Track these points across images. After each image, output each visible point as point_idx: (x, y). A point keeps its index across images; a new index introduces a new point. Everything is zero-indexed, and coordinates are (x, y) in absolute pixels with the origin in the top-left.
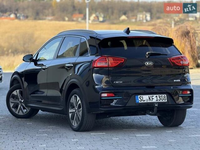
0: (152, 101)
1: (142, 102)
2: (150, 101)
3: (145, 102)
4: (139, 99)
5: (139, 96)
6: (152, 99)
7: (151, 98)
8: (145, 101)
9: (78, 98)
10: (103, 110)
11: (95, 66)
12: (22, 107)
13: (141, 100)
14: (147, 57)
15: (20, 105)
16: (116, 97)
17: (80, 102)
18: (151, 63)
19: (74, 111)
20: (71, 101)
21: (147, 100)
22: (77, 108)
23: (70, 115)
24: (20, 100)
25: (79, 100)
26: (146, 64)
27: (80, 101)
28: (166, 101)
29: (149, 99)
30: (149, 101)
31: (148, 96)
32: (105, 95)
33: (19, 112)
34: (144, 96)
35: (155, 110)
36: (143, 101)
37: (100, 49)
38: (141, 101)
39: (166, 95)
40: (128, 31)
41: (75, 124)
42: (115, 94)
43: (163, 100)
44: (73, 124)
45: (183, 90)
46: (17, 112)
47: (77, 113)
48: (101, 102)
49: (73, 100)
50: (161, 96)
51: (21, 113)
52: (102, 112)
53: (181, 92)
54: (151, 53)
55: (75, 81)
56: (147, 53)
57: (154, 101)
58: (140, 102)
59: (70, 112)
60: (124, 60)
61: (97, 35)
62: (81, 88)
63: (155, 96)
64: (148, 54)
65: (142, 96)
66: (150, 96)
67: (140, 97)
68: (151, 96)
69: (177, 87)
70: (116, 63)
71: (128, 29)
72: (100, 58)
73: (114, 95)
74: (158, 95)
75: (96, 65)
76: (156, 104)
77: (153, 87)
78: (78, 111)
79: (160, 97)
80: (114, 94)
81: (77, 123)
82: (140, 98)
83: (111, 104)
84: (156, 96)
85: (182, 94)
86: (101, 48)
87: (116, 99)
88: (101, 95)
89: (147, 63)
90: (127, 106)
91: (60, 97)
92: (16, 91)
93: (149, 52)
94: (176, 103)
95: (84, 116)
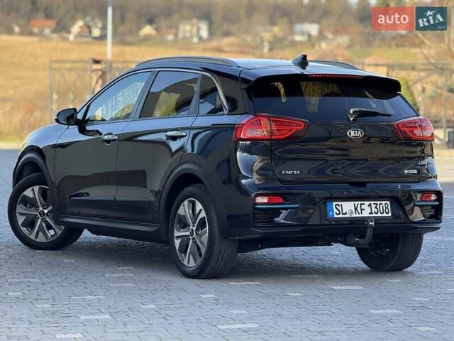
0: (361, 215)
1: (341, 216)
2: (357, 215)
3: (347, 216)
4: (335, 210)
5: (334, 203)
6: (362, 210)
7: (359, 209)
8: (346, 214)
9: (199, 206)
10: (258, 233)
11: (242, 136)
12: (44, 225)
13: (338, 212)
14: (352, 119)
15: (40, 221)
16: (287, 204)
17: (203, 214)
18: (360, 134)
19: (188, 233)
20: (181, 211)
21: (352, 212)
22: (194, 228)
23: (177, 243)
24: (41, 209)
25: (201, 210)
26: (350, 134)
27: (203, 212)
28: (390, 215)
29: (356, 209)
30: (354, 215)
31: (354, 203)
32: (265, 200)
33: (37, 236)
34: (344, 204)
35: (368, 233)
36: (343, 214)
37: (251, 99)
38: (339, 214)
39: (388, 203)
40: (303, 62)
41: (190, 263)
42: (286, 197)
43: (382, 213)
44: (185, 263)
45: (423, 192)
46: (32, 237)
47: (194, 238)
48: (254, 214)
49: (184, 209)
50: (380, 204)
51: (41, 239)
52: (254, 236)
53: (419, 196)
54: (360, 111)
55: (192, 169)
56: (351, 111)
57: (366, 214)
58: (336, 216)
59: (178, 237)
60: (303, 125)
61: (241, 69)
62: (206, 183)
63: (367, 203)
64: (354, 112)
65: (340, 203)
66: (356, 203)
67: (336, 205)
68: (360, 203)
69: (410, 186)
70: (287, 131)
71: (305, 57)
72: (253, 121)
73: (282, 201)
74: (372, 203)
75: (244, 135)
76: (372, 221)
77: (363, 184)
78: (196, 233)
79: (378, 207)
80: (282, 197)
81: (195, 261)
82: (337, 208)
83: (276, 219)
84: (370, 205)
85: (422, 201)
86: (253, 98)
87: (287, 209)
88: (255, 200)
89: (352, 133)
90: (309, 223)
91: (150, 202)
92: (33, 190)
93: (356, 109)
94: (409, 219)
95: (214, 246)
